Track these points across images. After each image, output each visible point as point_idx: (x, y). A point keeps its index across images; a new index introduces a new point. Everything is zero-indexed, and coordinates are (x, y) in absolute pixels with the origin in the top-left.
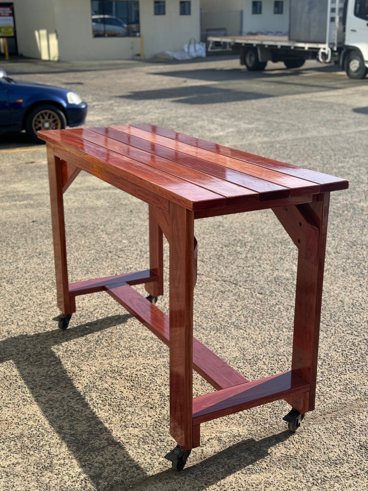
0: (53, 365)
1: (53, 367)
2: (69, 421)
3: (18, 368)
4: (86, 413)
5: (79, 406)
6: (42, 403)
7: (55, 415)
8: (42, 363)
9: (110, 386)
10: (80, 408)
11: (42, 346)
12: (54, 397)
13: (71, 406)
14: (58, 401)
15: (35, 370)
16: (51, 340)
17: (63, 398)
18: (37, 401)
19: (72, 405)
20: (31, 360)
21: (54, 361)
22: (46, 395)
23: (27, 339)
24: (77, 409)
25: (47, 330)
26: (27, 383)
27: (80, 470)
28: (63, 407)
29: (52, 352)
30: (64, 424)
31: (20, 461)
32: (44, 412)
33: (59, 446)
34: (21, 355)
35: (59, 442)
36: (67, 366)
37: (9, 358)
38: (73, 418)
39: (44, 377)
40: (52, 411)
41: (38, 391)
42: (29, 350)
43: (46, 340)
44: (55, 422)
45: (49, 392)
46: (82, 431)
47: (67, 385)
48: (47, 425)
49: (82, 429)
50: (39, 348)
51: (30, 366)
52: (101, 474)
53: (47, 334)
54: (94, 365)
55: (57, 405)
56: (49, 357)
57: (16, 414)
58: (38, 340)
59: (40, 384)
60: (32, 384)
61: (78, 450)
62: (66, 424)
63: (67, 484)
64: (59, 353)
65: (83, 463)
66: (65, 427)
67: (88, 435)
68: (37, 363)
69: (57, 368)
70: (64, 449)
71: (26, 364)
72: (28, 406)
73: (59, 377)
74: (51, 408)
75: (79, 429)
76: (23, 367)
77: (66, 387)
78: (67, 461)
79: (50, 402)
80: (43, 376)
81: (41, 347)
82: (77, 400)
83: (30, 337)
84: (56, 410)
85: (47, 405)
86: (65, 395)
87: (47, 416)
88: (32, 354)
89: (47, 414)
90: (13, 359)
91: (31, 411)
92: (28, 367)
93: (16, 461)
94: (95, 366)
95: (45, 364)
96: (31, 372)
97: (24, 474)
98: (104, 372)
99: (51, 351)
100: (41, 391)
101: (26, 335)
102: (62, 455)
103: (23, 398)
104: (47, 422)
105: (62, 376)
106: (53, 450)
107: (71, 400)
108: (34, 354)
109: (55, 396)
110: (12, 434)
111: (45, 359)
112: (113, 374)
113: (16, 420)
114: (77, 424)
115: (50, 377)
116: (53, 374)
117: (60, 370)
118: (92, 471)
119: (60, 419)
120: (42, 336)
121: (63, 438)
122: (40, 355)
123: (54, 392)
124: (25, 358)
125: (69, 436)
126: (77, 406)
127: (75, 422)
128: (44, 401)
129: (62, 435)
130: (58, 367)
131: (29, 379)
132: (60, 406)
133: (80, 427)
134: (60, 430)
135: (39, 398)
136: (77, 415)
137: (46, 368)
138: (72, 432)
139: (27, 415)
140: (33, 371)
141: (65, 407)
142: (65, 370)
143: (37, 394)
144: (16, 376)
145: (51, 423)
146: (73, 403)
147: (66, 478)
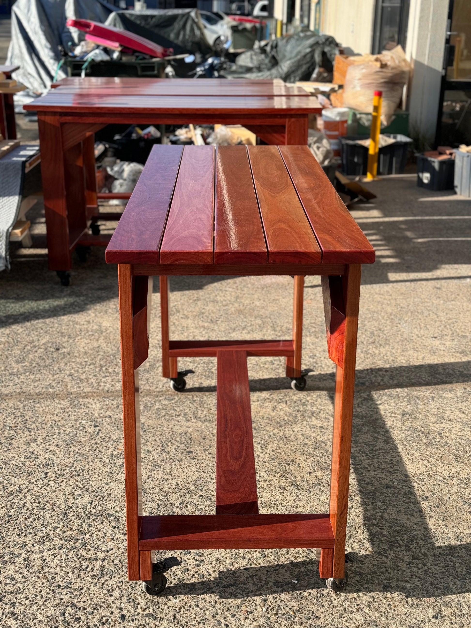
0: (375, 519)
1: (377, 515)
2: (376, 446)
3: (426, 529)
4: (355, 449)
5: (360, 458)
6: (401, 472)
7: (390, 456)
8: (390, 527)
9: (315, 471)
10: (359, 455)
11: (385, 560)
12: (386, 475)
13: (369, 459)
14: (382, 469)
15: (403, 518)
16: (368, 570)
17: (375, 471)
18: (407, 476)
19: (369, 461)
20: (406, 537)
21: (373, 525)
22: (394, 480)
23: (408, 585)
24: (363, 455)
25: (367, 598)
26: (416, 503)
27: (380, 407)
28: (378, 461)
29: (372, 541)
30: (382, 444)
31: (431, 424)
32: (400, 461)
33: (393, 427)
34: (420, 552)
35: (391, 430)
36: (357, 510)
37: (440, 550)
38: (372, 447)
39: (393, 503)
40: (391, 460)
41: (404, 487)
42: (406, 558)
43: (375, 573)
44: (391, 449)
45: (390, 483)
46: (366, 433)
47: (365, 486)
48: (400, 448)
49: (365, 436)
50: (390, 558)
51: (409, 526)
52: (364, 400)
53: (370, 586)
54: (320, 503)
55: (384, 465)
56: (379, 534)
57: (432, 466)
58: (388, 575)
59: (399, 496)
60: (409, 498)
61: (377, 419)
62: (381, 444)
63: (393, 401)
64: (361, 537)
65: (375, 410)
66: (382, 441)
67: (362, 429)
68: (398, 528)
69: (372, 512)
70: (389, 423)
71: (414, 532)
72: (418, 472)
73: (372, 498)
74: (392, 463)
75: (369, 437)
76: (419, 528)
77: (368, 484)
78: (389, 415)
79: (391, 470)
80: (393, 506)
81: (387, 557)
82: (360, 464)
83: (403, 589)
84: (387, 460)
85: (396, 468)
86: (372, 473)
87: (398, 456)
88: (403, 548)
89: (398, 458)
90: (434, 548)
91: (415, 465)
92: (412, 526)
93: (435, 425)
94: (320, 501)
95: (387, 524)
96: (409, 516)
97: (428, 414)
98: (311, 490)
99: (372, 544)
100: (400, 486)
101: (407, 597)
102: (392, 420)
103: (423, 483)
104: (400, 450)
105: (368, 499)
106: (399, 424)
107: (366, 466)
108: (400, 546)
109: (384, 476)
110: (437, 448)
111: (385, 532)
112: (302, 484)
113: (433, 461)
114: (369, 442)
115: (384, 502)
116: (380, 504)
117: (368, 508)
118: (369, 404)
119: (385, 450)
120: (379, 584)
121: (387, 431)
122: (391, 542)
123: (383, 481)
124: (414, 542)
125: (381, 433)
126: (362, 458)
127: (370, 443)
128: (399, 474)
129: (387, 435)
130: (369, 514)
131: (412, 506)
132: (381, 463)
133: (367, 438)
134: (388, 439)
135: (404, 478)
136: (366, 449)
137: (387, 517)
138: (376, 435)
139: (421, 463)
140: (406, 517)
141: (376, 460)
142: (362, 505)
143: (405, 484)
144: (431, 517)
145: (395, 448)
146: (366, 462)
147: (393, 404)
